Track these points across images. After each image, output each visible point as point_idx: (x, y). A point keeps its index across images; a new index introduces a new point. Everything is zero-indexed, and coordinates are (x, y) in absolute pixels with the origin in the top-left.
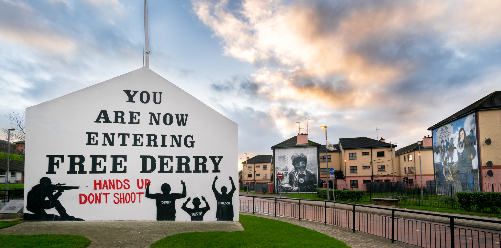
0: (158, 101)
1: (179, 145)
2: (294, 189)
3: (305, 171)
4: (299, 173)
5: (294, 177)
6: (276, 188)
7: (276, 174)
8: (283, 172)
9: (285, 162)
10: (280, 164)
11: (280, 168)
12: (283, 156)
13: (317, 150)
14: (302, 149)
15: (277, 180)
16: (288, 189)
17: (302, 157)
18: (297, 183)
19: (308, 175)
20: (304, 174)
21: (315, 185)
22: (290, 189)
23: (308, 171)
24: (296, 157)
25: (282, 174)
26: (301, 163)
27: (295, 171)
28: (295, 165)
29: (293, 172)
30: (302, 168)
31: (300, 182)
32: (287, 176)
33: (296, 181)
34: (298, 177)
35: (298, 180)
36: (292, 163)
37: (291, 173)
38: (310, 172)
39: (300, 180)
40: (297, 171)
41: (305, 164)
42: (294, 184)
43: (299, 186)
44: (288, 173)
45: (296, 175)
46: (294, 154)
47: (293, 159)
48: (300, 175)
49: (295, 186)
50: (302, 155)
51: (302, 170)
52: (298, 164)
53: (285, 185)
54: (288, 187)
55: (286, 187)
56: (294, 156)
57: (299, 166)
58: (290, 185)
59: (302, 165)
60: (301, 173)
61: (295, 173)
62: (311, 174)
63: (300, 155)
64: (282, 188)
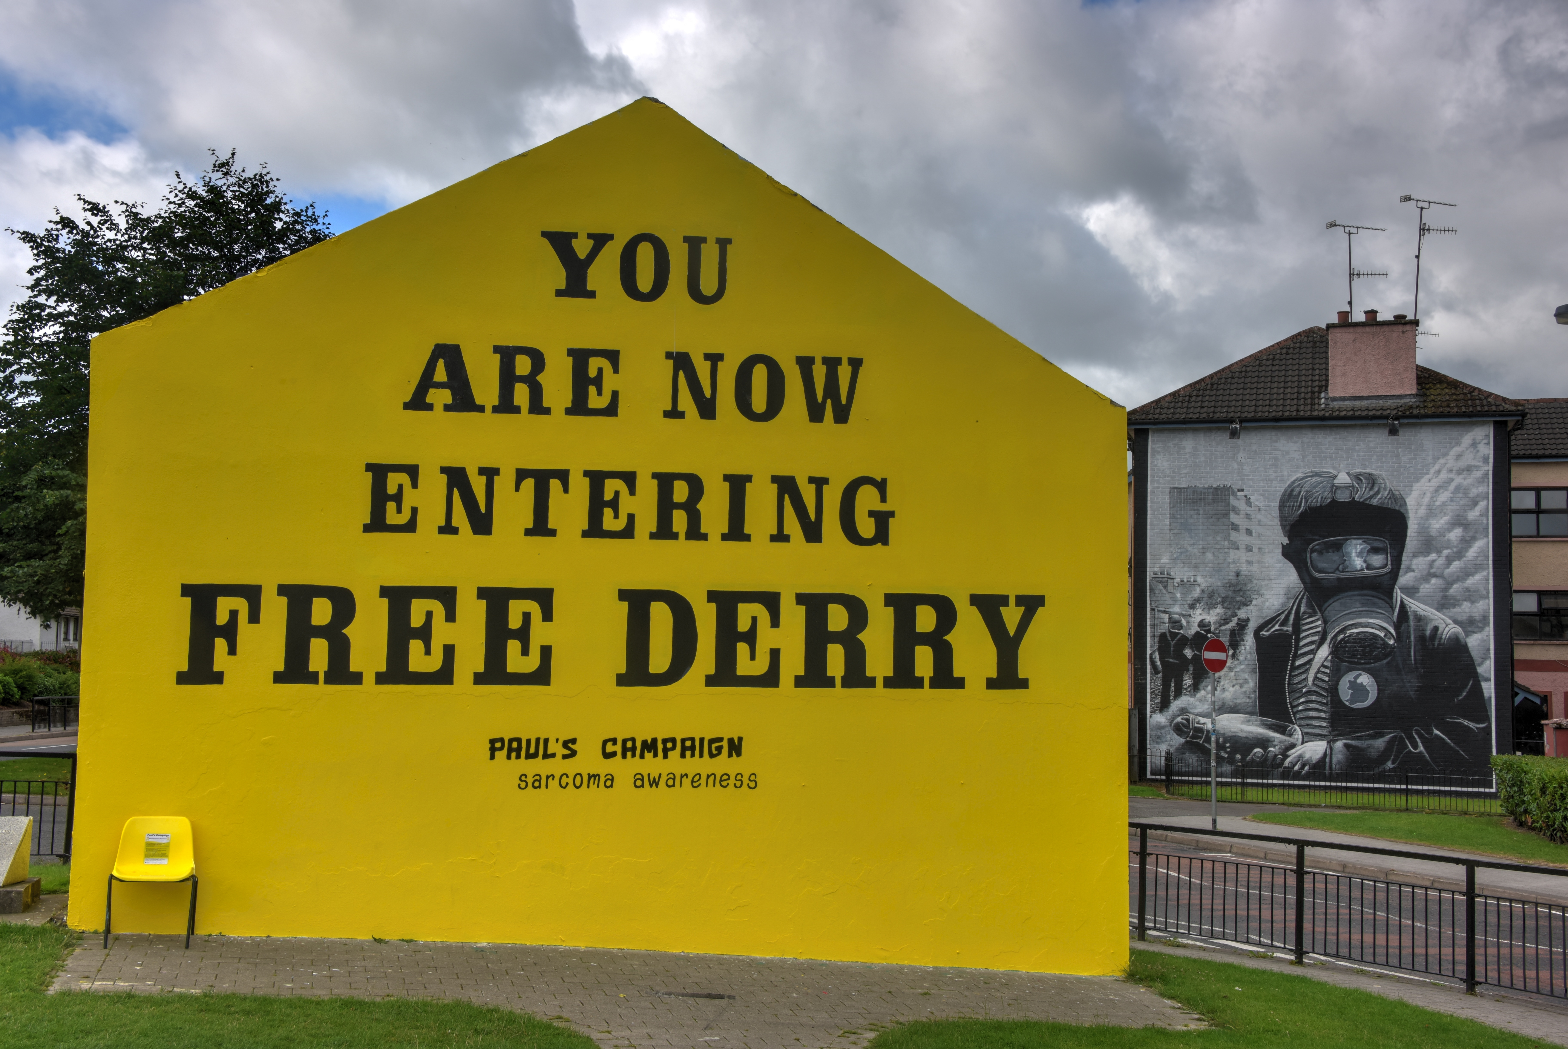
0: (708, 286)
1: (813, 532)
2: (1293, 754)
3: (1388, 619)
4: (1343, 631)
5: (1296, 657)
6: (1148, 742)
7: (1151, 628)
8: (1209, 613)
9: (1232, 539)
10: (1187, 551)
11: (1185, 580)
12: (1212, 490)
13: (1488, 443)
14: (1370, 439)
15: (1160, 675)
16: (1251, 754)
17: (1366, 500)
18: (1325, 709)
19: (1415, 649)
20: (1382, 642)
21: (1471, 725)
22: (1263, 755)
23: (1408, 618)
24: (1319, 501)
25: (1203, 632)
26: (1356, 548)
27: (1310, 611)
28: (1309, 561)
29: (1294, 620)
30: (1366, 592)
31: (1347, 701)
32: (1243, 651)
33: (1314, 688)
34: (1332, 661)
35: (1329, 681)
36: (1285, 544)
37: (1277, 627)
38: (1427, 624)
39: (1350, 682)
40: (1320, 611)
41: (1389, 558)
42: (1295, 714)
43: (1335, 736)
44: (1247, 625)
45: (1313, 647)
46: (1300, 475)
47: (1296, 519)
48: (1347, 647)
49: (1306, 730)
50: (1366, 487)
51: (1363, 605)
52: (1334, 557)
53: (1225, 723)
54: (1246, 738)
55: (1230, 734)
56: (1300, 493)
57: (1337, 575)
58: (1262, 721)
59: (1368, 568)
60: (1356, 628)
61: (1311, 629)
62: (1437, 640)
63: (1346, 485)
64: (1202, 745)
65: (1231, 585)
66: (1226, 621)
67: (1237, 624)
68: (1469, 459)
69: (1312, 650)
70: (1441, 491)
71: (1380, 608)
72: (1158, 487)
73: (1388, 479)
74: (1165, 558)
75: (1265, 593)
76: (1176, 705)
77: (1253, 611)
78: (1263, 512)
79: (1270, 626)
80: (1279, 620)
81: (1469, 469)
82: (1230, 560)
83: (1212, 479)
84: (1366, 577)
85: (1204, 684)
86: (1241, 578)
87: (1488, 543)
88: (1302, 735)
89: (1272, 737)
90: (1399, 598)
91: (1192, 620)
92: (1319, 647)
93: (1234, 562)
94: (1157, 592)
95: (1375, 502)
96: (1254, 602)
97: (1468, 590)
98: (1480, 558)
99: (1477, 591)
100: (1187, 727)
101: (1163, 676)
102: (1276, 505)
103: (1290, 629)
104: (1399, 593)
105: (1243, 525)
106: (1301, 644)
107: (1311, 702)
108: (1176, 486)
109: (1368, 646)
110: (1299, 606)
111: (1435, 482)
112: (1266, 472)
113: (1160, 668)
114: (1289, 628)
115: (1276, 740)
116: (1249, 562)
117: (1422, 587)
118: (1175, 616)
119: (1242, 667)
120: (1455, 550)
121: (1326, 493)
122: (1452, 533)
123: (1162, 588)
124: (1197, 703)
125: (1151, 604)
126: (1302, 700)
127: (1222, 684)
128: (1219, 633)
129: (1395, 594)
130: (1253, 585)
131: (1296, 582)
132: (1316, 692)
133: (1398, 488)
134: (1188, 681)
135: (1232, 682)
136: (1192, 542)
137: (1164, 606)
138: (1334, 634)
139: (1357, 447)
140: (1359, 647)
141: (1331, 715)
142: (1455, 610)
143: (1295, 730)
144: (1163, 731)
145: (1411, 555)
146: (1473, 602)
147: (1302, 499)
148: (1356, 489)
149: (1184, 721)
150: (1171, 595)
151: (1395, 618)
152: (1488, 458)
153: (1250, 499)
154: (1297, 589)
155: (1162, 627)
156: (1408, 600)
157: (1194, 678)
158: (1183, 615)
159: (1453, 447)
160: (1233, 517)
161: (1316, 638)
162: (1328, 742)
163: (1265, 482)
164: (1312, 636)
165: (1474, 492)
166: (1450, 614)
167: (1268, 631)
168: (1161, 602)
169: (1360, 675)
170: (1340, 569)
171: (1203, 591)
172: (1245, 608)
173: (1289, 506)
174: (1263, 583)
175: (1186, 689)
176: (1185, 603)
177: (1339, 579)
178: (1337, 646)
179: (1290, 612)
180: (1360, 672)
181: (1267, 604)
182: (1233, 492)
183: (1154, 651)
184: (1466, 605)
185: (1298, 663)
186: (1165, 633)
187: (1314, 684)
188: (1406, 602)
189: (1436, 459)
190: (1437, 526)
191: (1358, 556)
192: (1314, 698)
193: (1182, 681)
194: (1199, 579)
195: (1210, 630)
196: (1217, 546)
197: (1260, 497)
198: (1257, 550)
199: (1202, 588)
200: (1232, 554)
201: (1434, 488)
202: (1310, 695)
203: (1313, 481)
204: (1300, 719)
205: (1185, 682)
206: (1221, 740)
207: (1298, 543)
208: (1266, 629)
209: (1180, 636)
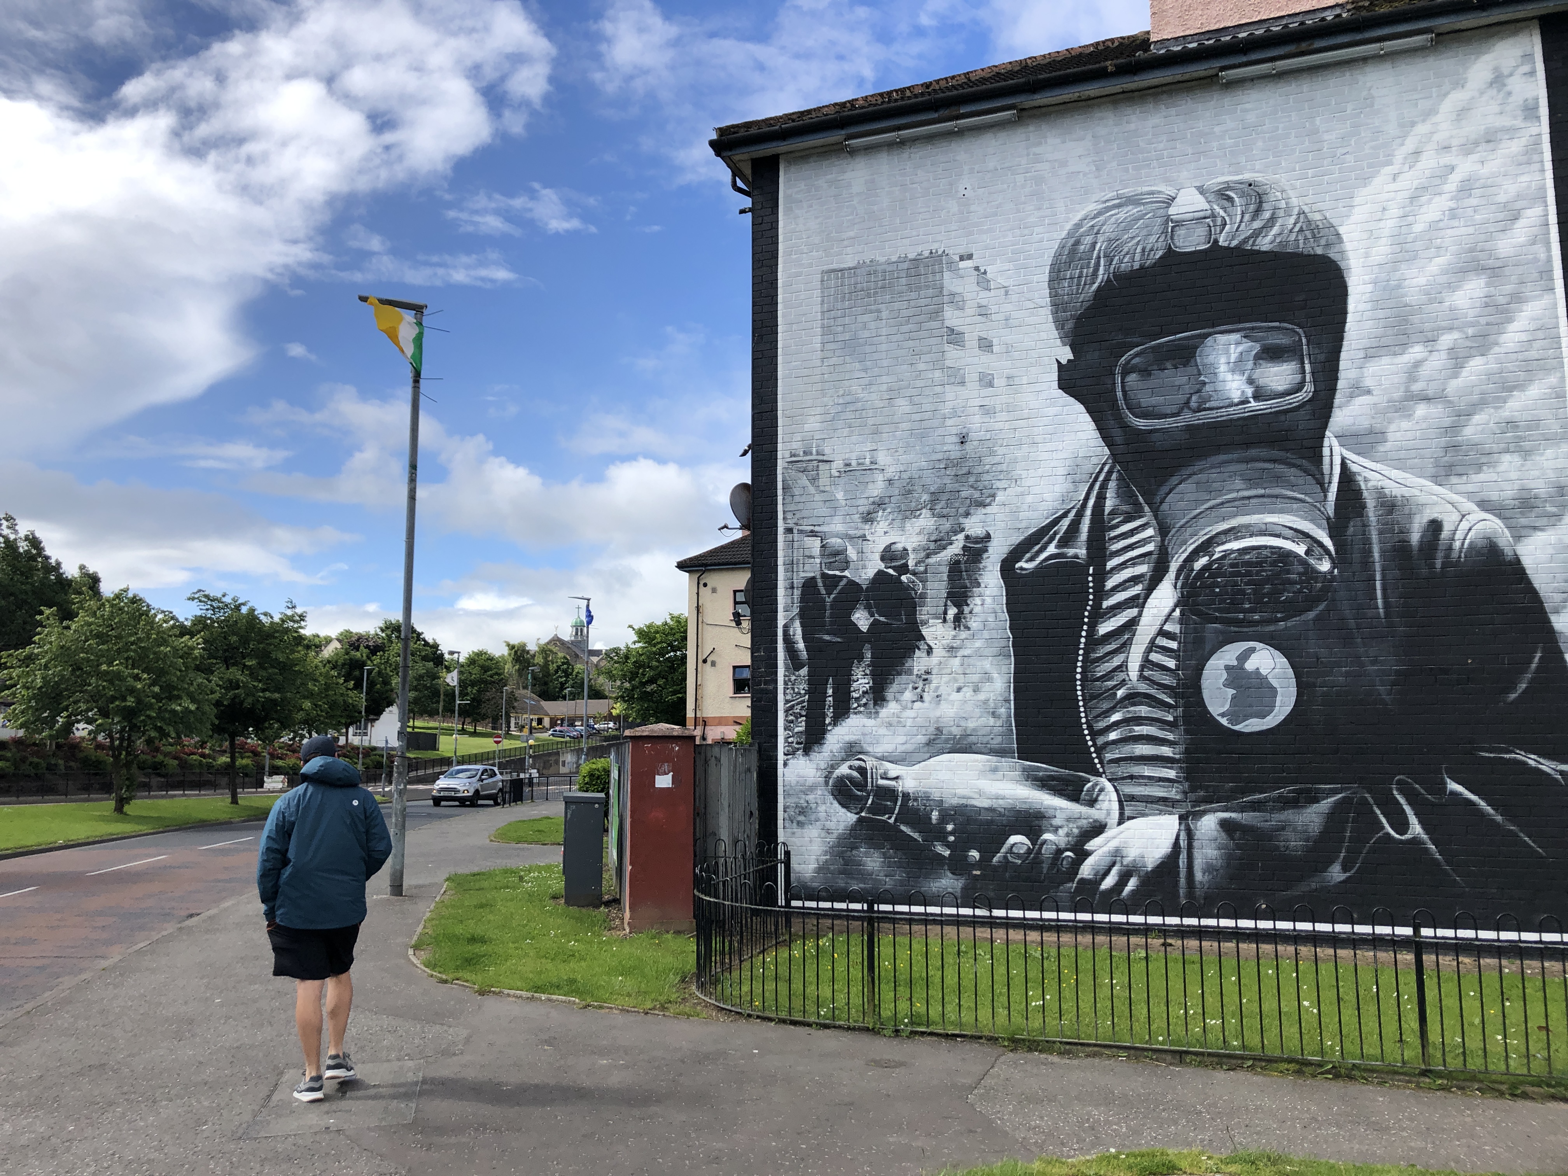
2: (1099, 849)
3: (1314, 512)
4: (1205, 547)
5: (1099, 615)
6: (780, 822)
7: (786, 571)
8: (902, 528)
9: (948, 363)
10: (857, 401)
11: (854, 463)
12: (905, 265)
13: (1532, 73)
14: (1247, 106)
15: (804, 671)
16: (1003, 850)
17: (1245, 241)
18: (1171, 737)
19: (1383, 579)
20: (1301, 569)
21: (1544, 764)
22: (1029, 852)
23: (1363, 506)
24: (1137, 257)
25: (891, 571)
26: (1227, 353)
27: (1125, 508)
28: (1119, 394)
29: (1091, 530)
30: (1253, 452)
31: (1223, 715)
32: (977, 609)
33: (1143, 688)
34: (1181, 621)
35: (1178, 668)
36: (1064, 361)
37: (1052, 549)
38: (1410, 515)
39: (1228, 668)
40: (1151, 504)
41: (1308, 367)
42: (1100, 750)
43: (1197, 802)
44: (985, 550)
45: (1137, 589)
46: (1092, 207)
47: (1086, 305)
48: (1218, 585)
49: (1129, 789)
50: (1243, 214)
51: (1251, 482)
52: (1179, 378)
53: (944, 775)
54: (991, 810)
55: (955, 801)
56: (1094, 244)
57: (1187, 418)
58: (1024, 770)
59: (1257, 397)
60: (1237, 539)
61: (1131, 547)
62: (1440, 555)
63: (1197, 215)
64: (895, 828)
65: (949, 464)
67: (964, 548)
68: (1487, 117)
69: (1137, 597)
70: (1423, 199)
71: (1292, 486)
72: (798, 275)
73: (1294, 188)
74: (812, 419)
75: (1024, 474)
76: (838, 736)
77: (999, 517)
78: (1014, 298)
79: (1037, 548)
80: (1055, 533)
82: (946, 409)
83: (906, 242)
84: (1255, 418)
85: (894, 688)
86: (968, 447)
87: (1555, 306)
88: (1120, 802)
89: (1050, 807)
90: (1337, 461)
91: (867, 547)
92: (1150, 589)
93: (955, 414)
94: (797, 491)
95: (1265, 243)
96: (1000, 497)
97: (1511, 424)
98: (1537, 345)
99: (1535, 424)
100: (862, 786)
101: (810, 674)
102: (1043, 276)
103: (1082, 552)
104: (1337, 449)
105: (972, 328)
106: (1110, 584)
107: (1138, 720)
108: (834, 266)
109: (1267, 580)
110: (1101, 498)
111: (1409, 180)
112: (1018, 211)
113: (804, 655)
114: (1080, 551)
115: (1058, 813)
116: (986, 410)
117: (1393, 427)
118: (833, 540)
119: (978, 644)
120: (1470, 331)
121: (1153, 239)
122: (1459, 293)
123: (808, 483)
124: (883, 731)
125: (785, 519)
126: (1116, 717)
127: (933, 686)
128: (926, 572)
129: (1326, 451)
130: (997, 459)
131: (1092, 443)
132: (1147, 696)
133: (1320, 205)
134: (861, 682)
136: (866, 381)
137: (811, 522)
138: (1185, 556)
139: (1217, 129)
140: (1246, 584)
141: (1187, 751)
142: (1482, 477)
143: (1102, 790)
144: (811, 797)
145: (1361, 354)
146: (1526, 454)
147: (1099, 257)
148: (1219, 221)
149: (855, 774)
150: (824, 497)
151: (1331, 510)
152: (1536, 107)
153: (985, 273)
154: (1095, 460)
155: (807, 567)
156: (1358, 464)
157: (873, 675)
158: (851, 538)
159: (1446, 95)
160: (952, 317)
161: (1142, 569)
162: (1181, 818)
163: (1017, 231)
164: (1134, 565)
165: (1508, 190)
166: (1470, 488)
167: (1031, 559)
168: (805, 513)
169: (1253, 650)
170: (1193, 405)
171: (890, 481)
172: (981, 510)
173: (1072, 278)
174: (1019, 454)
176: (853, 510)
177: (1190, 429)
178: (1193, 586)
179: (1080, 514)
180: (1252, 644)
181: (1029, 499)
182: (950, 263)
183: (792, 619)
184: (1509, 463)
185: (1104, 629)
186: (813, 578)
187: (1142, 677)
188: (1354, 468)
189: (1407, 126)
190: (1422, 281)
191: (1233, 371)
192: (1143, 710)
193: (848, 683)
194: (883, 458)
195: (906, 565)
196: (919, 383)
197: (1007, 266)
198: (1003, 382)
199: (888, 475)
200: (949, 396)
201: (1406, 194)
202: (1134, 704)
203: (1122, 216)
204: (1112, 761)
205: (855, 685)
206: (935, 815)
207: (1093, 356)
208: (1028, 555)
209: (843, 582)
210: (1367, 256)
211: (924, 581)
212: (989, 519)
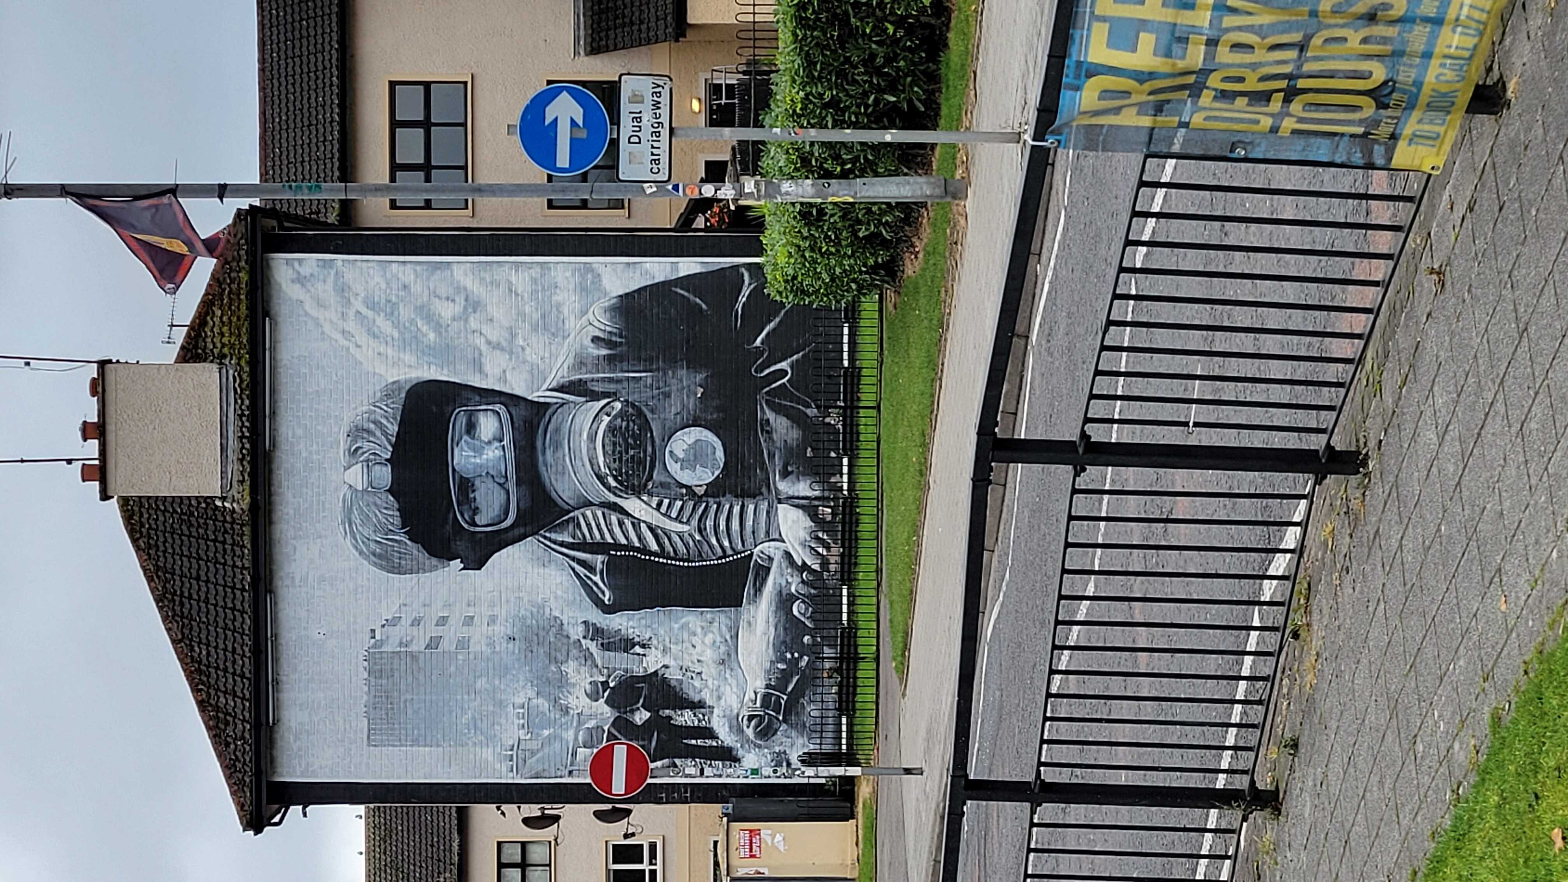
2: (801, 555)
4: (601, 478)
5: (645, 550)
8: (574, 685)
9: (453, 649)
10: (474, 718)
11: (522, 721)
12: (373, 680)
13: (300, 261)
14: (290, 434)
15: (678, 761)
16: (803, 619)
17: (389, 441)
18: (727, 506)
19: (628, 372)
20: (619, 420)
21: (746, 292)
22: (803, 602)
23: (580, 380)
24: (391, 513)
25: (606, 694)
26: (467, 457)
27: (571, 527)
28: (490, 529)
29: (584, 552)
30: (539, 445)
31: (712, 473)
32: (637, 632)
33: (694, 522)
34: (651, 495)
35: (681, 500)
36: (462, 566)
37: (597, 579)
38: (588, 354)
39: (682, 469)
40: (569, 512)
41: (483, 407)
42: (736, 552)
43: (769, 493)
44: (594, 625)
45: (628, 522)
46: (348, 542)
47: (421, 548)
48: (627, 472)
49: (762, 535)
50: (369, 441)
51: (559, 447)
52: (482, 489)
53: (753, 659)
54: (776, 626)
55: (771, 652)
56: (376, 541)
57: (511, 486)
58: (749, 603)
59: (501, 440)
60: (597, 458)
61: (598, 526)
62: (614, 339)
63: (365, 470)
64: (789, 695)
65: (528, 650)
66: (588, 656)
67: (592, 640)
68: (325, 289)
69: (633, 524)
70: (376, 330)
71: (564, 422)
72: (368, 764)
73: (356, 408)
74: (485, 754)
75: (541, 596)
76: (726, 736)
77: (571, 614)
78: (408, 601)
79: (595, 589)
80: (586, 576)
81: (342, 290)
82: (488, 651)
83: (354, 679)
84: (515, 442)
85: (691, 693)
86: (518, 635)
88: (770, 541)
89: (774, 588)
90: (549, 393)
91: (586, 711)
92: (628, 514)
93: (491, 644)
94: (540, 768)
95: (393, 429)
96: (556, 613)
97: (533, 293)
98: (483, 274)
99: (536, 279)
100: (761, 719)
101: (680, 757)
103: (600, 558)
104: (540, 394)
105: (430, 631)
106: (624, 541)
107: (716, 527)
108: (365, 736)
109: (626, 440)
110: (562, 544)
111: (362, 338)
112: (343, 595)
113: (666, 762)
114: (599, 560)
115: (779, 581)
116: (492, 620)
117: (530, 360)
118: (580, 739)
119: (661, 632)
121: (379, 502)
123: (534, 759)
124: (722, 702)
125: (558, 776)
126: (714, 541)
127: (691, 665)
129: (542, 400)
130: (529, 615)
132: (700, 520)
133: (371, 393)
134: (686, 718)
135: (687, 648)
136: (459, 712)
137: (565, 756)
138: (606, 492)
139: (304, 455)
140: (627, 453)
141: (736, 496)
142: (566, 312)
143: (762, 552)
145: (478, 374)
146: (554, 285)
147: (387, 539)
148: (372, 457)
149: (753, 723)
150: (546, 744)
151: (581, 400)
152: (324, 260)
153: (387, 620)
156: (552, 381)
157: (682, 708)
158: (579, 723)
159: (305, 312)
160: (418, 646)
161: (614, 518)
162: (780, 502)
163: (359, 596)
164: (611, 524)
166: (572, 318)
167: (603, 593)
168: (558, 759)
169: (671, 452)
170: (502, 481)
171: (538, 694)
172: (565, 626)
173: (400, 558)
174: (526, 599)
175: (699, 721)
176: (559, 722)
177: (518, 484)
178: (627, 487)
179: (573, 559)
180: (667, 453)
182: (374, 646)
184: (558, 296)
185: (654, 547)
187: (688, 522)
188: (554, 384)
189: (324, 336)
191: (481, 454)
192: (709, 523)
193: (688, 727)
194: (520, 699)
195: (602, 683)
196: (466, 671)
197: (384, 604)
198: (471, 609)
199: (534, 695)
200: (478, 649)
201: (371, 341)
202: (705, 529)
203: (358, 521)
204: (743, 545)
205: (690, 723)
206: (781, 666)
207: (460, 546)
208: (600, 595)
209: (613, 730)
210: (410, 366)
211: (615, 670)
212: (573, 621)
